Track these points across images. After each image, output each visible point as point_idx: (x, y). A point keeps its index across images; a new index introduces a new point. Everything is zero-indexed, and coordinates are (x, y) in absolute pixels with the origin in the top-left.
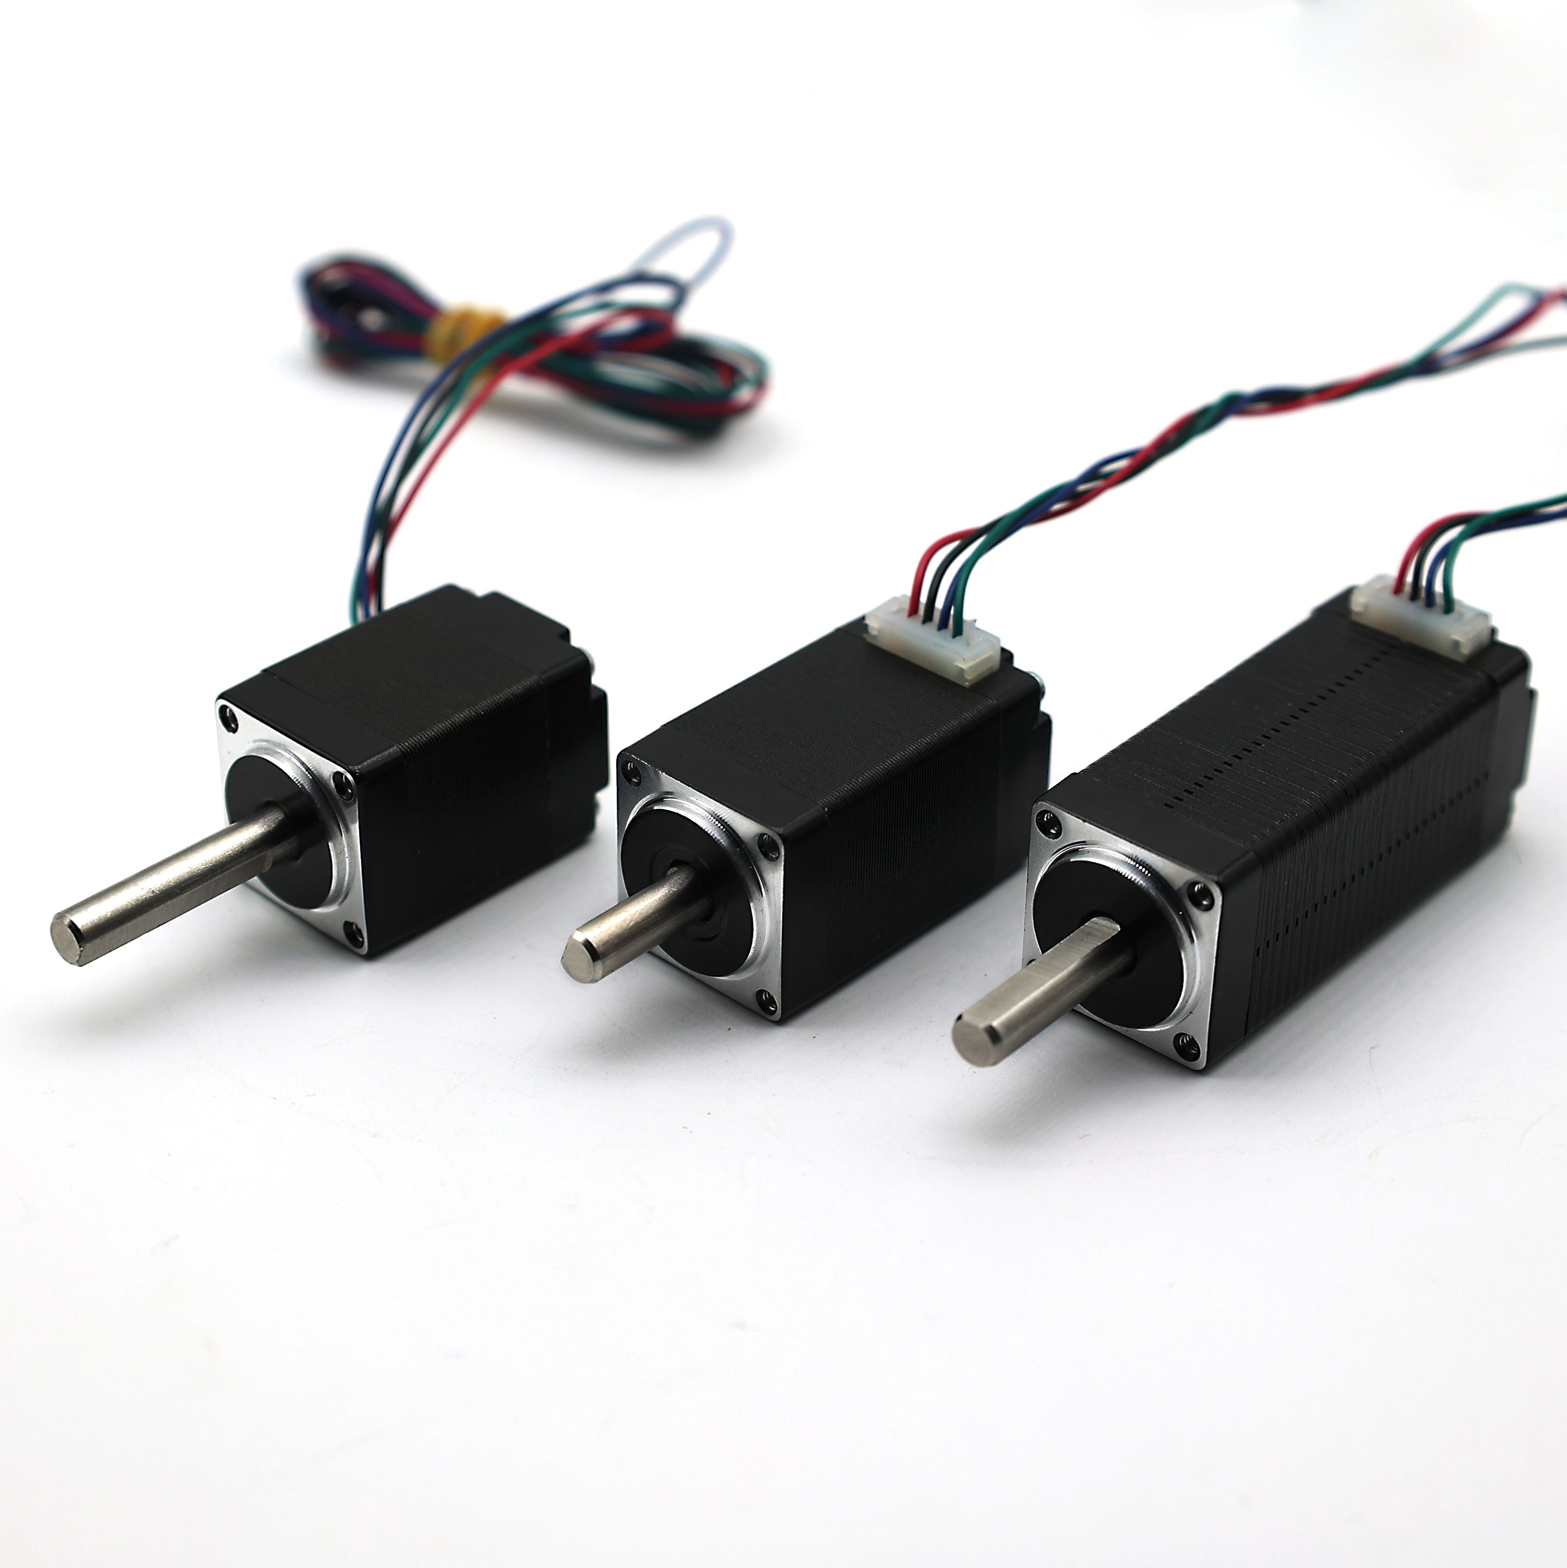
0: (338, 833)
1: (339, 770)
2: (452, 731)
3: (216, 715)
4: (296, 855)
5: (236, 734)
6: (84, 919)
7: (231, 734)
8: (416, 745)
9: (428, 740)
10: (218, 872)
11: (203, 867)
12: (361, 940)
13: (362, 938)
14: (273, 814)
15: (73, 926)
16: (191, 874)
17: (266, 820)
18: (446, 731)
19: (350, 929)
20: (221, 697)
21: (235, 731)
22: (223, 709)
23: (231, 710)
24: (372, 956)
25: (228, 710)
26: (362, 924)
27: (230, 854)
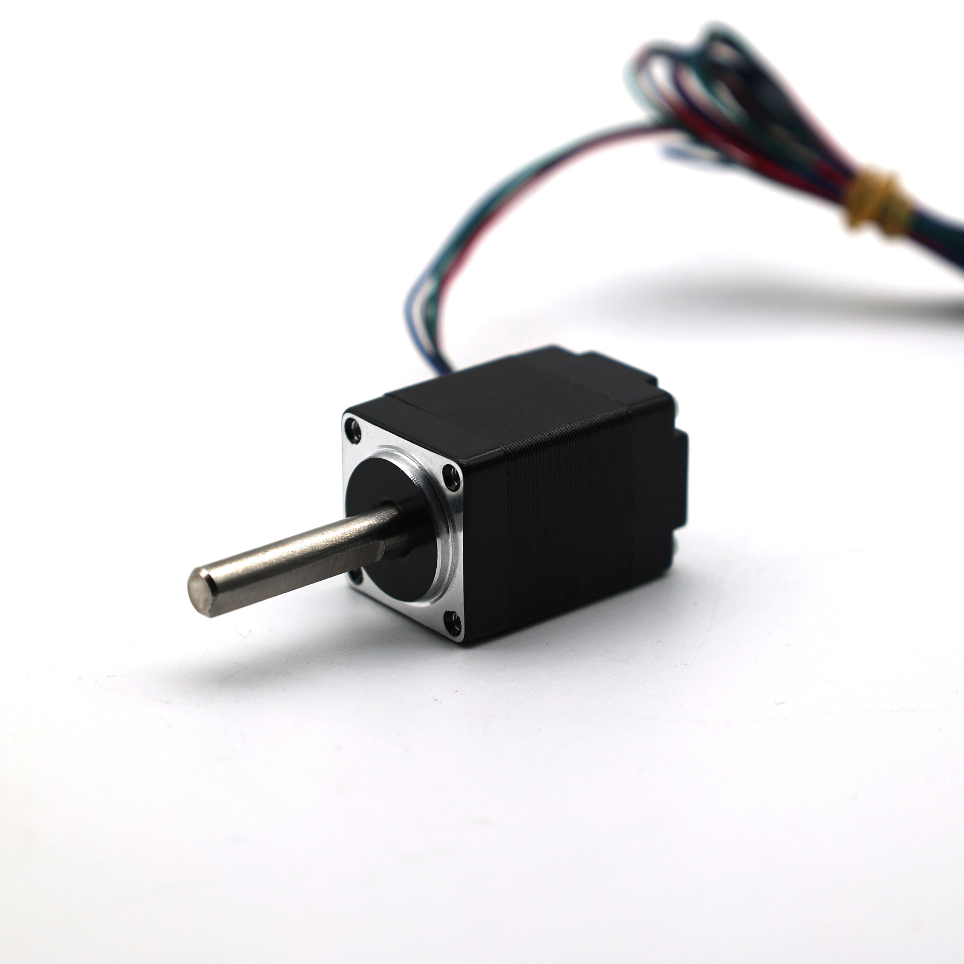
0: (445, 530)
1: (448, 463)
2: (549, 441)
3: (342, 428)
4: (405, 551)
5: (359, 444)
6: (218, 574)
7: (355, 445)
8: (517, 448)
9: (528, 445)
10: (337, 550)
11: (324, 544)
12: (458, 629)
13: (460, 628)
14: (387, 510)
15: (209, 580)
16: (313, 548)
17: (382, 514)
18: (544, 441)
19: (449, 617)
20: (349, 411)
21: (357, 442)
22: (349, 422)
23: (356, 422)
24: (467, 644)
25: (353, 423)
26: (461, 614)
27: (348, 537)
